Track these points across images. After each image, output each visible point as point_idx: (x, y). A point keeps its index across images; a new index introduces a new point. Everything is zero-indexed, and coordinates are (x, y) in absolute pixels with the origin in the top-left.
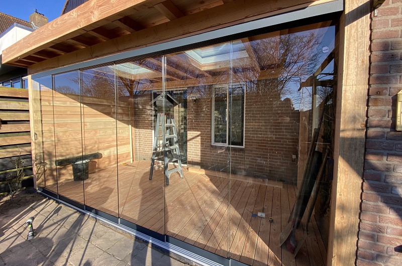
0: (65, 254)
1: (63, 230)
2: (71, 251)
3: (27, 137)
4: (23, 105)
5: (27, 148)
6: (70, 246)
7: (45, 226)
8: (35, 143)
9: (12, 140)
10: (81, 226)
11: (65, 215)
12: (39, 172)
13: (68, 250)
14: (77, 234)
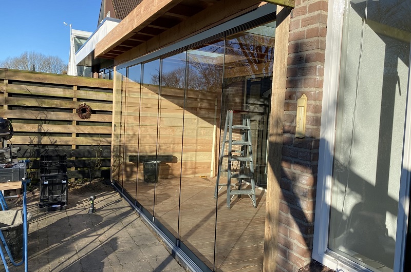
0: (106, 228)
1: (114, 215)
2: (110, 228)
3: (109, 128)
4: (109, 96)
5: (108, 139)
6: (111, 225)
7: (104, 209)
8: (114, 135)
9: (98, 129)
10: (126, 216)
11: (121, 206)
12: (115, 164)
13: (109, 227)
14: (121, 220)
